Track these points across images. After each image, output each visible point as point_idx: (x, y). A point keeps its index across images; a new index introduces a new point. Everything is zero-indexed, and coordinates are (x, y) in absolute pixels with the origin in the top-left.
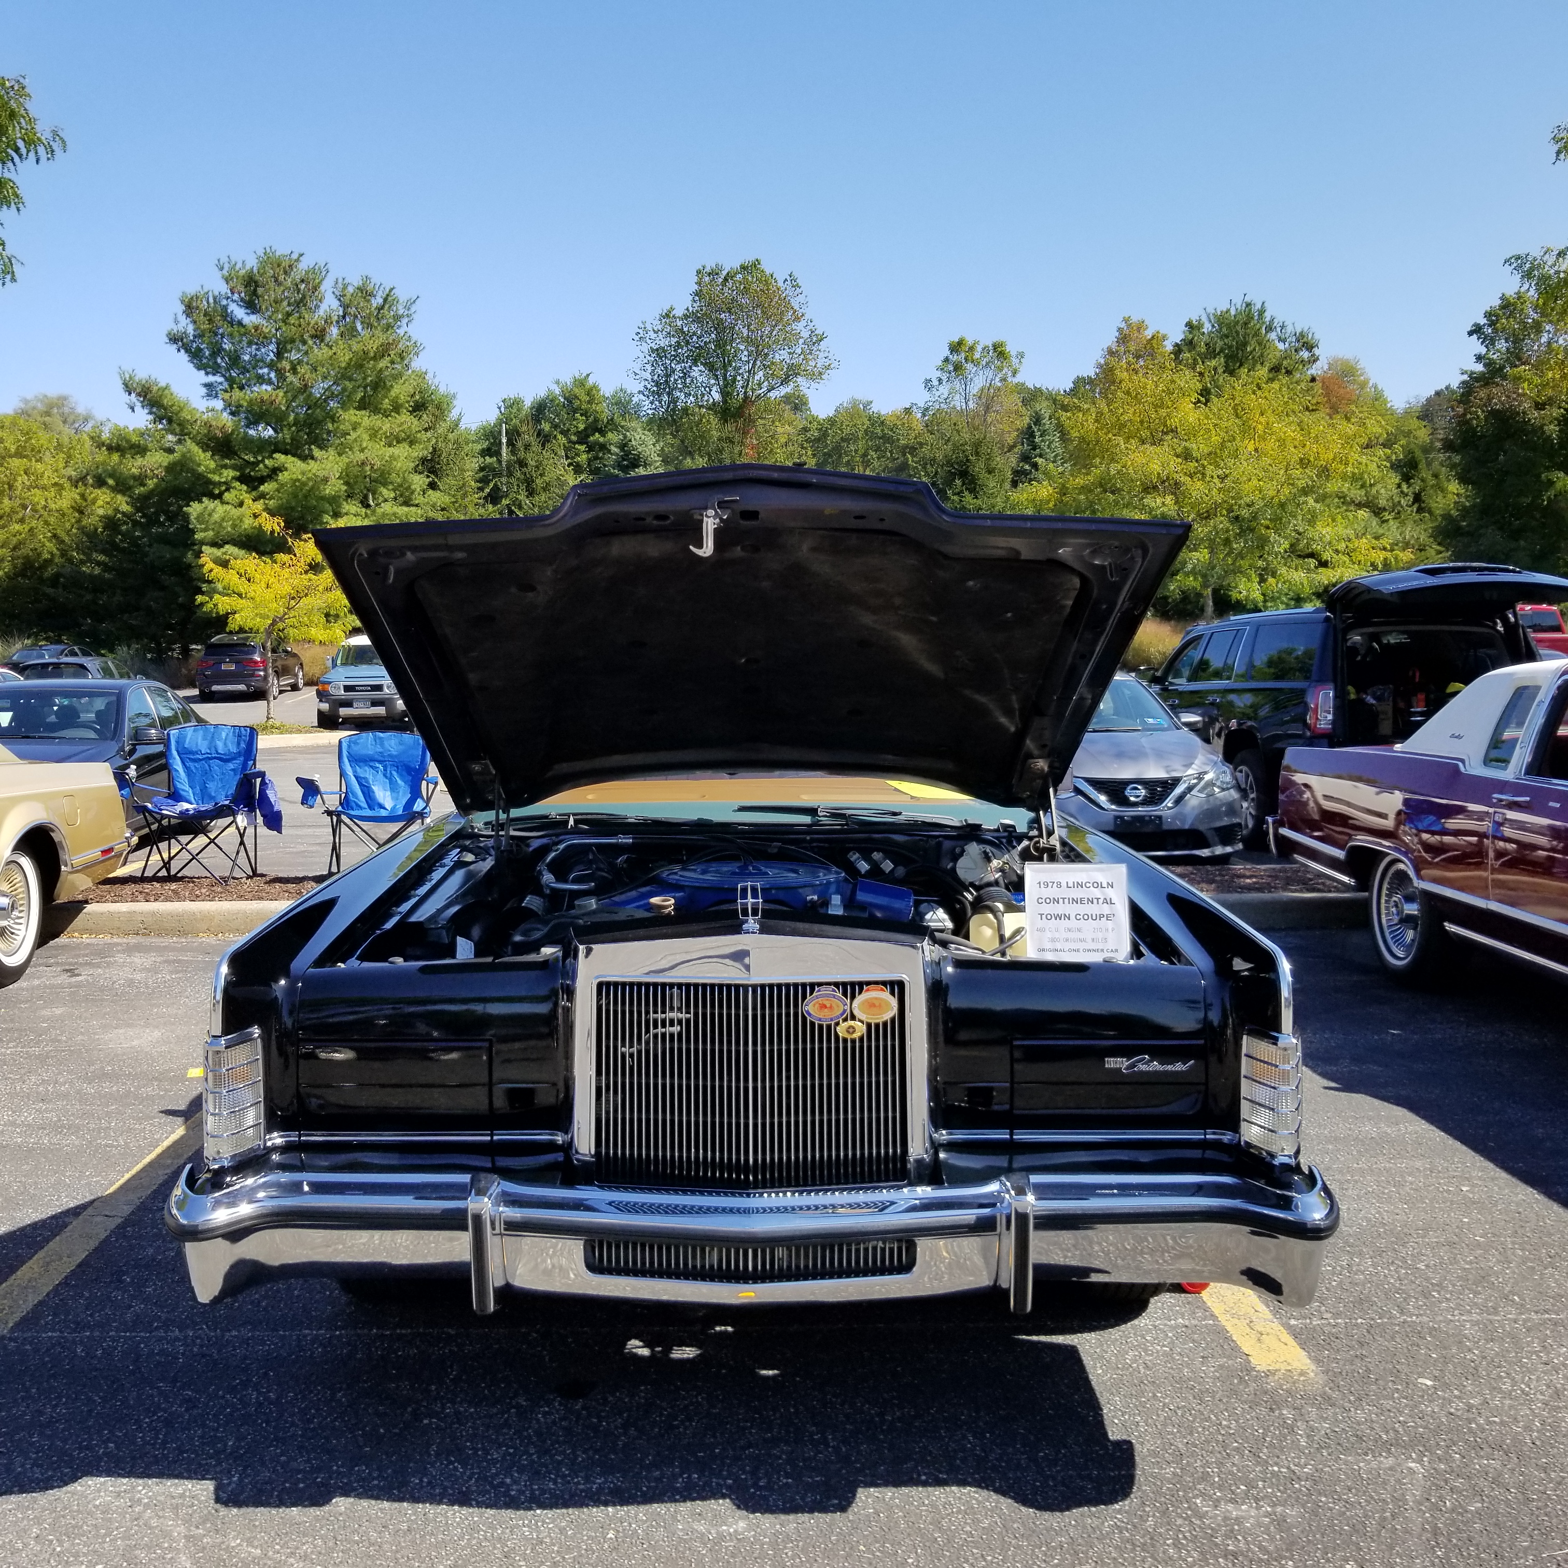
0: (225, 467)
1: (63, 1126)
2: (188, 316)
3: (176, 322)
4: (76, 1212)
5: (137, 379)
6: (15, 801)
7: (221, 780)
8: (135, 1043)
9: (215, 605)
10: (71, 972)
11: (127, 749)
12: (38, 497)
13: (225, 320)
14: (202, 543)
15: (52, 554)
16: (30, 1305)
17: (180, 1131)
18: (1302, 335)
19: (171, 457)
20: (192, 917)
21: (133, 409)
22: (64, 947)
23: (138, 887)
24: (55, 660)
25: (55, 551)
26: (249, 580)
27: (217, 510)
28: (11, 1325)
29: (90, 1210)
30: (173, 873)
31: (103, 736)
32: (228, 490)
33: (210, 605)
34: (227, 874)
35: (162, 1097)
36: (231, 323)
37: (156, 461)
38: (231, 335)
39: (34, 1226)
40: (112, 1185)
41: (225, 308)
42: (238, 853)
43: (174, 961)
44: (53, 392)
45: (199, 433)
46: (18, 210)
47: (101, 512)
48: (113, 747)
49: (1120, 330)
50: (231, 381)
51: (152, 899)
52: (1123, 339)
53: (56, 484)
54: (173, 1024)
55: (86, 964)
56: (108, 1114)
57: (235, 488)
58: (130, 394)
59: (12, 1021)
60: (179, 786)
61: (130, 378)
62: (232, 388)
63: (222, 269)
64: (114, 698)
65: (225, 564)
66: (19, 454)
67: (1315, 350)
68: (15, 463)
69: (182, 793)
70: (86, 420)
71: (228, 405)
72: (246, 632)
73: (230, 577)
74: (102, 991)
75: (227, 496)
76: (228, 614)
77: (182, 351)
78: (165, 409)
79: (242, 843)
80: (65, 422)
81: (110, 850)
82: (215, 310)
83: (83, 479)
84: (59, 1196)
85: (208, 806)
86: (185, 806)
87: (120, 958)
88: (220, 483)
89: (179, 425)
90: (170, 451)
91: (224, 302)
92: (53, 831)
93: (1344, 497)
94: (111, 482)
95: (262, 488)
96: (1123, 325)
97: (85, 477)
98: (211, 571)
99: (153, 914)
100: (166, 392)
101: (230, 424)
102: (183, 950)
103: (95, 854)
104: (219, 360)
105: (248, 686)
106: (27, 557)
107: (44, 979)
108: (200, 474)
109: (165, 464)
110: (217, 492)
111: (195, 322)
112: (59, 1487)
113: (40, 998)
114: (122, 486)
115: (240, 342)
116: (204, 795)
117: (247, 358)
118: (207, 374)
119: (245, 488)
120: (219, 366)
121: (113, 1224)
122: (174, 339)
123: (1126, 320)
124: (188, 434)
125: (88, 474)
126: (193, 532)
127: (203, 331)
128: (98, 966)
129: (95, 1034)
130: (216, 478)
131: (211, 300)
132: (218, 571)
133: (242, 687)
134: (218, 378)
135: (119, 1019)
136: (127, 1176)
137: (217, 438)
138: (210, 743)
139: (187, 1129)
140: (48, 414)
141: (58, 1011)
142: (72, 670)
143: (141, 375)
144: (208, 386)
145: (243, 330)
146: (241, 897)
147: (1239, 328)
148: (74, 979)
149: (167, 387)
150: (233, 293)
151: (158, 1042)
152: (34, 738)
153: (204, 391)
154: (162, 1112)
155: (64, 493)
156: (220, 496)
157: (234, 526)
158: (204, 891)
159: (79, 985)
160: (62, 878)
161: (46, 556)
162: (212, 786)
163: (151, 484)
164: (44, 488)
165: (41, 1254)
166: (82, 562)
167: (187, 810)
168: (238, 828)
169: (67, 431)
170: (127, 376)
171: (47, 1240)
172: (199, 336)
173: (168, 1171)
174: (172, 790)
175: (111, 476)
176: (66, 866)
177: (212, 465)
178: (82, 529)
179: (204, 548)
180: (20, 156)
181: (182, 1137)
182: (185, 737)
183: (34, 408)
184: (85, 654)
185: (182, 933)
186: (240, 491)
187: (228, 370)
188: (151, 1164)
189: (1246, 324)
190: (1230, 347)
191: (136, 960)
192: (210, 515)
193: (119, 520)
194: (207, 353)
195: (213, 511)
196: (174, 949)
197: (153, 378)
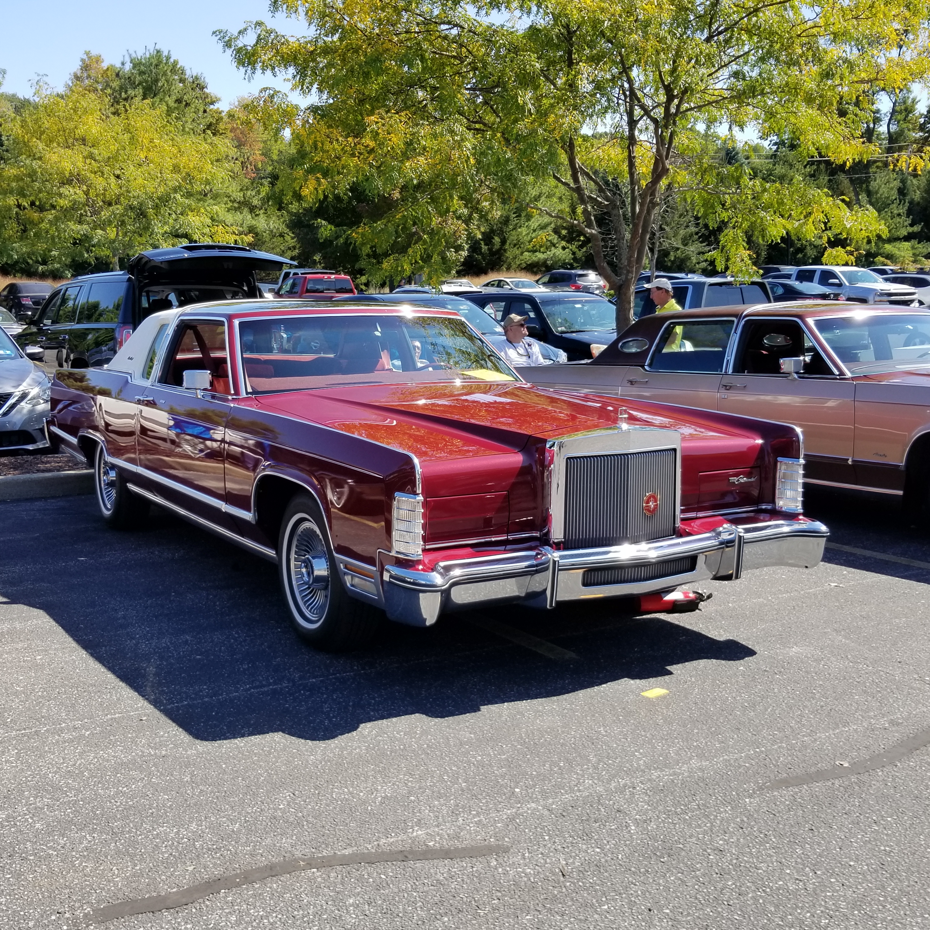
18: (197, 78)
49: (83, 60)
52: (86, 67)
67: (205, 90)
93: (229, 197)
96: (85, 57)
123: (87, 53)
147: (152, 68)
189: (157, 65)
190: (146, 82)
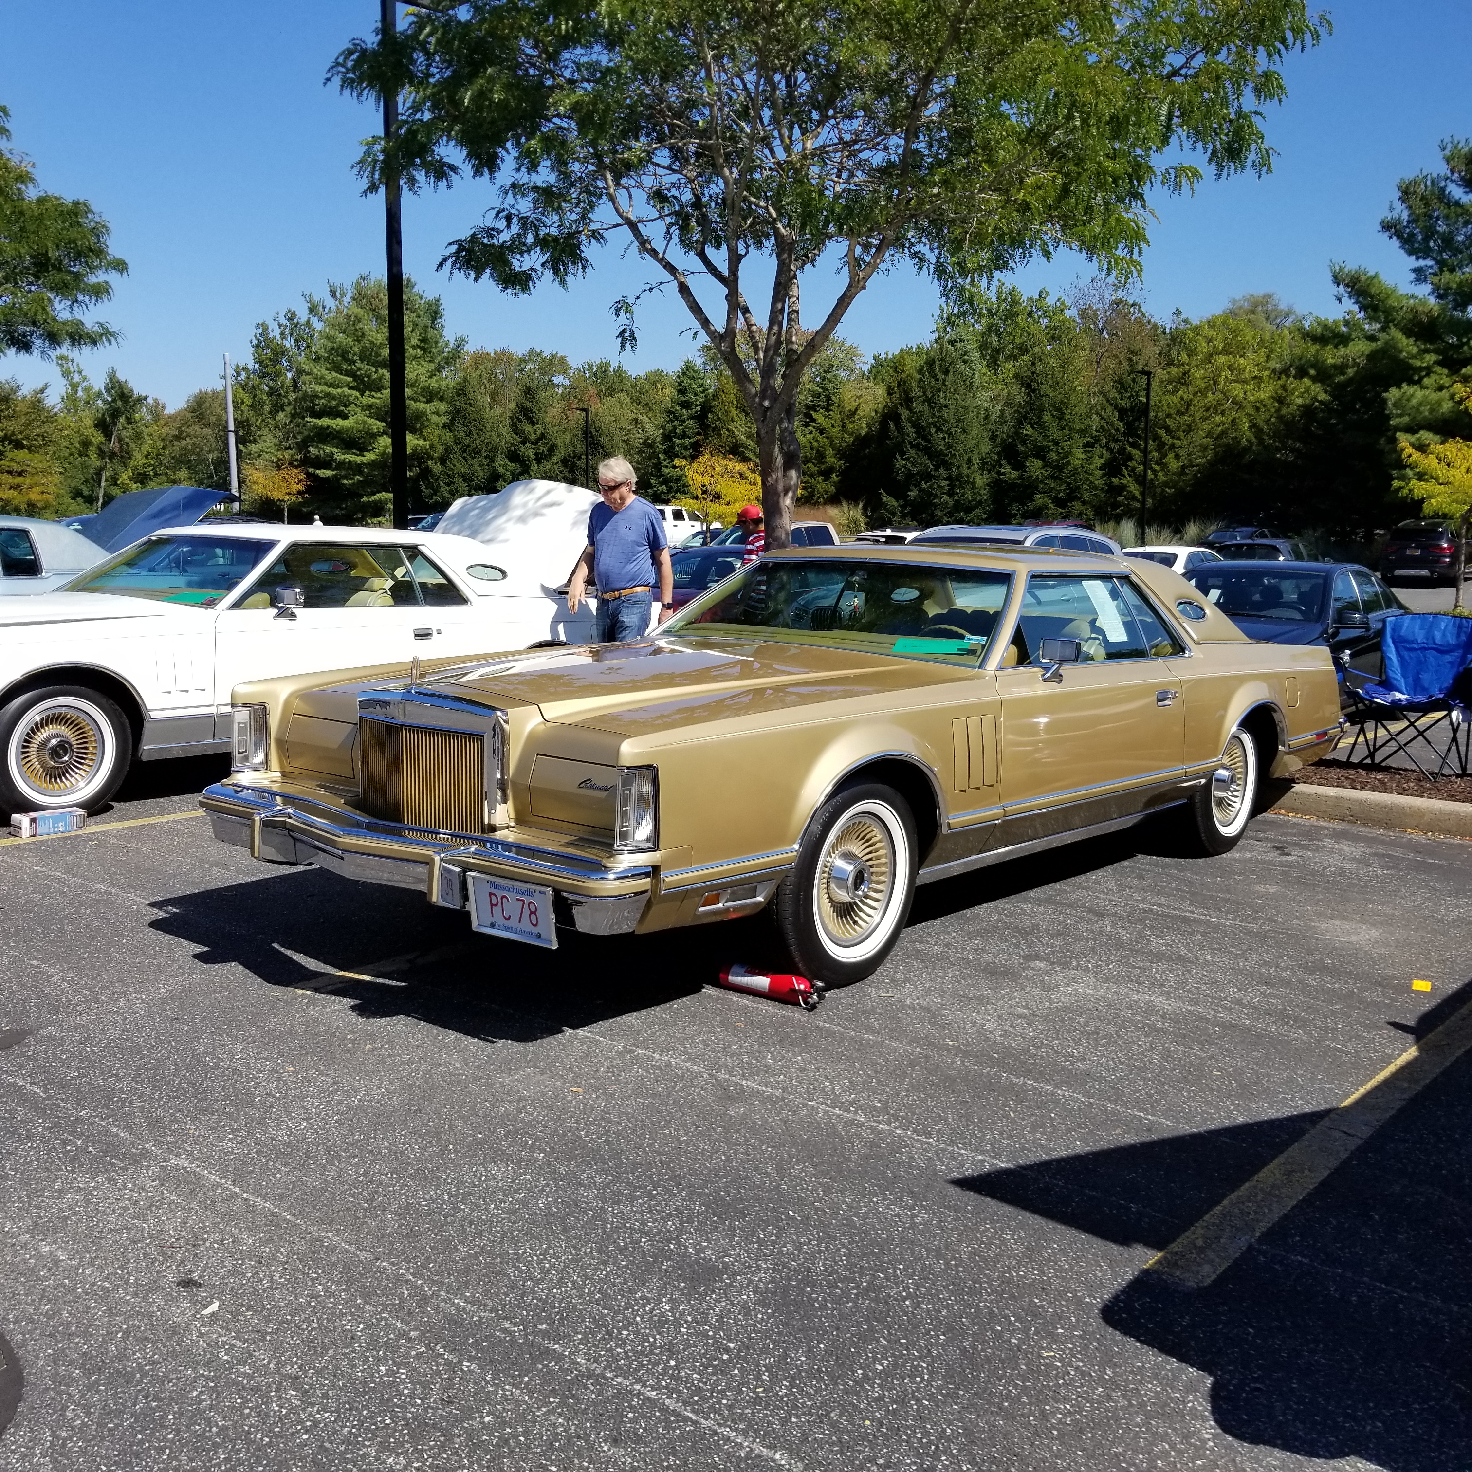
0: (1427, 351)
1: (1288, 1017)
2: (1403, 202)
3: (1391, 209)
4: (1314, 1118)
5: (1346, 270)
6: (1241, 680)
7: (1437, 672)
8: (1353, 938)
9: (1410, 490)
10: (1281, 850)
11: (1330, 631)
12: (1237, 390)
13: (1442, 202)
14: (1397, 429)
15: (1249, 441)
16: (1276, 1217)
17: (1412, 1052)
19: (1374, 344)
20: (1402, 811)
21: (1340, 301)
22: (1273, 823)
23: (1344, 772)
24: (1249, 541)
25: (1254, 440)
26: (1448, 465)
27: (1415, 394)
28: (1258, 1234)
29: (1326, 1122)
30: (1377, 761)
31: (1307, 617)
32: (1428, 375)
33: (1406, 491)
34: (1437, 771)
35: (1388, 1006)
36: (1448, 205)
37: (1359, 349)
38: (1447, 217)
39: (1272, 1124)
40: (1347, 1096)
41: (1443, 189)
42: (1449, 750)
43: (1383, 855)
44: (1259, 292)
45: (1403, 318)
46: (1280, 101)
47: (1299, 401)
48: (1319, 628)
50: (1442, 264)
51: (1358, 786)
53: (1256, 377)
54: (1391, 925)
55: (1295, 844)
56: (1334, 1013)
57: (1435, 372)
58: (1338, 286)
59: (1228, 891)
60: (1391, 674)
61: (1340, 270)
62: (1442, 271)
63: (1444, 149)
64: (1321, 581)
65: (1422, 448)
66: (1226, 351)
68: (1222, 359)
69: (1395, 682)
70: (1287, 315)
71: (1436, 288)
72: (1439, 517)
73: (1430, 462)
74: (1313, 875)
75: (1426, 381)
76: (1423, 499)
77: (1395, 238)
78: (1372, 297)
79: (1454, 739)
80: (1267, 319)
81: (1325, 733)
82: (1432, 193)
83: (1285, 371)
84: (1294, 1097)
85: (1420, 699)
86: (1398, 696)
87: (1328, 843)
88: (1421, 369)
89: (1383, 312)
90: (1372, 338)
91: (1443, 184)
92: (1275, 711)
94: (1312, 372)
95: (1464, 371)
97: (1289, 368)
98: (1410, 456)
99: (1361, 802)
100: (1375, 280)
101: (1436, 308)
102: (1392, 844)
103: (1309, 737)
104: (1431, 244)
105: (1432, 572)
106: (1227, 446)
107: (1255, 853)
108: (1402, 360)
109: (1367, 352)
110: (1416, 378)
111: (1410, 208)
112: (1326, 1458)
113: (1253, 872)
114: (1323, 375)
115: (1457, 222)
116: (1416, 686)
117: (1460, 238)
118: (1417, 258)
119: (1446, 371)
120: (1430, 249)
121: (1353, 1144)
122: (1388, 227)
124: (1392, 321)
125: (1291, 366)
126: (1388, 418)
127: (1418, 216)
128: (1307, 848)
129: (1311, 920)
130: (1418, 363)
131: (1429, 183)
132: (1416, 456)
133: (1424, 573)
134: (1429, 262)
135: (1333, 910)
136: (1362, 1091)
137: (1421, 323)
138: (1428, 632)
139: (1420, 1050)
140: (1253, 312)
141: (1272, 890)
142: (1264, 551)
143: (1351, 266)
144: (1418, 271)
145: (1460, 210)
146: (1452, 797)
148: (1284, 858)
149: (1376, 276)
150: (1452, 173)
151: (1377, 942)
152: (1243, 615)
153: (1413, 276)
154: (1390, 1023)
155: (1263, 385)
156: (1419, 382)
157: (1431, 411)
158: (1412, 785)
159: (1289, 865)
160: (1278, 757)
161: (1244, 442)
162: (1425, 677)
163: (1351, 372)
164: (1245, 382)
165: (1281, 1159)
166: (1278, 450)
167: (1400, 700)
168: (1451, 723)
169: (1269, 327)
170: (1337, 268)
171: (1287, 1145)
172: (1414, 220)
173: (1406, 1096)
174: (1384, 677)
175: (1313, 366)
176: (1283, 746)
177: (1415, 350)
178: (1280, 418)
179: (1398, 434)
180: (1286, 47)
181: (1416, 1059)
182: (1401, 626)
183: (1240, 308)
184: (1275, 536)
185: (1389, 825)
186: (1441, 375)
187: (1440, 252)
188: (1386, 1082)
191: (1345, 848)
192: (1408, 400)
193: (1316, 408)
194: (1420, 238)
195: (1412, 395)
196: (1382, 842)
197: (1362, 268)
